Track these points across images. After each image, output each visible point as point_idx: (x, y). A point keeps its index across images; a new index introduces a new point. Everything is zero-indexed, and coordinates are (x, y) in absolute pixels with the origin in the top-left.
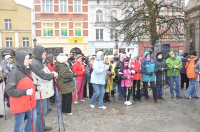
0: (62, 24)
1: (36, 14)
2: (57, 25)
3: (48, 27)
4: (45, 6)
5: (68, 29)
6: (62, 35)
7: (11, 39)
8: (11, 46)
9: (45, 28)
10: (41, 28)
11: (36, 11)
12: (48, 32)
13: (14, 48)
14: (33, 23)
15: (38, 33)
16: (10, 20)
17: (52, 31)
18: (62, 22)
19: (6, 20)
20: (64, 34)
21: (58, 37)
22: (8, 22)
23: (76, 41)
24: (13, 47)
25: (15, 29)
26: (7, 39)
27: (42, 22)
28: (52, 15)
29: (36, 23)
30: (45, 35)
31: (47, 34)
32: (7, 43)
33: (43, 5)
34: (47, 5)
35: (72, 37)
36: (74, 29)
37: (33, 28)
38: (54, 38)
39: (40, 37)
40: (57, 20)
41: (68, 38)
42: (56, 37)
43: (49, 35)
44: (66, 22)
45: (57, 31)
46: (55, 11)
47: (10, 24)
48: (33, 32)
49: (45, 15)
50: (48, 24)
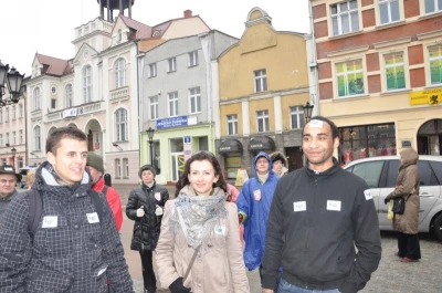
0: (388, 57)
1: (317, 45)
2: (373, 61)
3: (350, 72)
4: (339, 20)
5: (407, 68)
6: (389, 87)
7: (266, 112)
8: (267, 128)
9: (341, 74)
10: (330, 76)
11: (316, 37)
12: (351, 85)
13: (273, 134)
14: (312, 68)
15: (325, 91)
16: (264, 71)
17: (360, 82)
18: (387, 51)
19: (257, 73)
20: (396, 81)
21: (378, 94)
22: (261, 76)
23: (434, 99)
24: (271, 130)
25: (274, 89)
26: (259, 113)
27: (333, 61)
28: (356, 39)
29: (318, 66)
30: (341, 93)
31: (347, 89)
32: (260, 121)
33: (335, 19)
34: (344, 17)
35: (421, 89)
36: (426, 65)
37: (313, 80)
38: (367, 97)
39: (330, 100)
40: (372, 48)
41: (408, 92)
42: (373, 95)
43: (352, 91)
44: (398, 49)
45: (375, 80)
46: (365, 26)
47: (265, 79)
48: (313, 90)
49: (339, 43)
50: (349, 63)
